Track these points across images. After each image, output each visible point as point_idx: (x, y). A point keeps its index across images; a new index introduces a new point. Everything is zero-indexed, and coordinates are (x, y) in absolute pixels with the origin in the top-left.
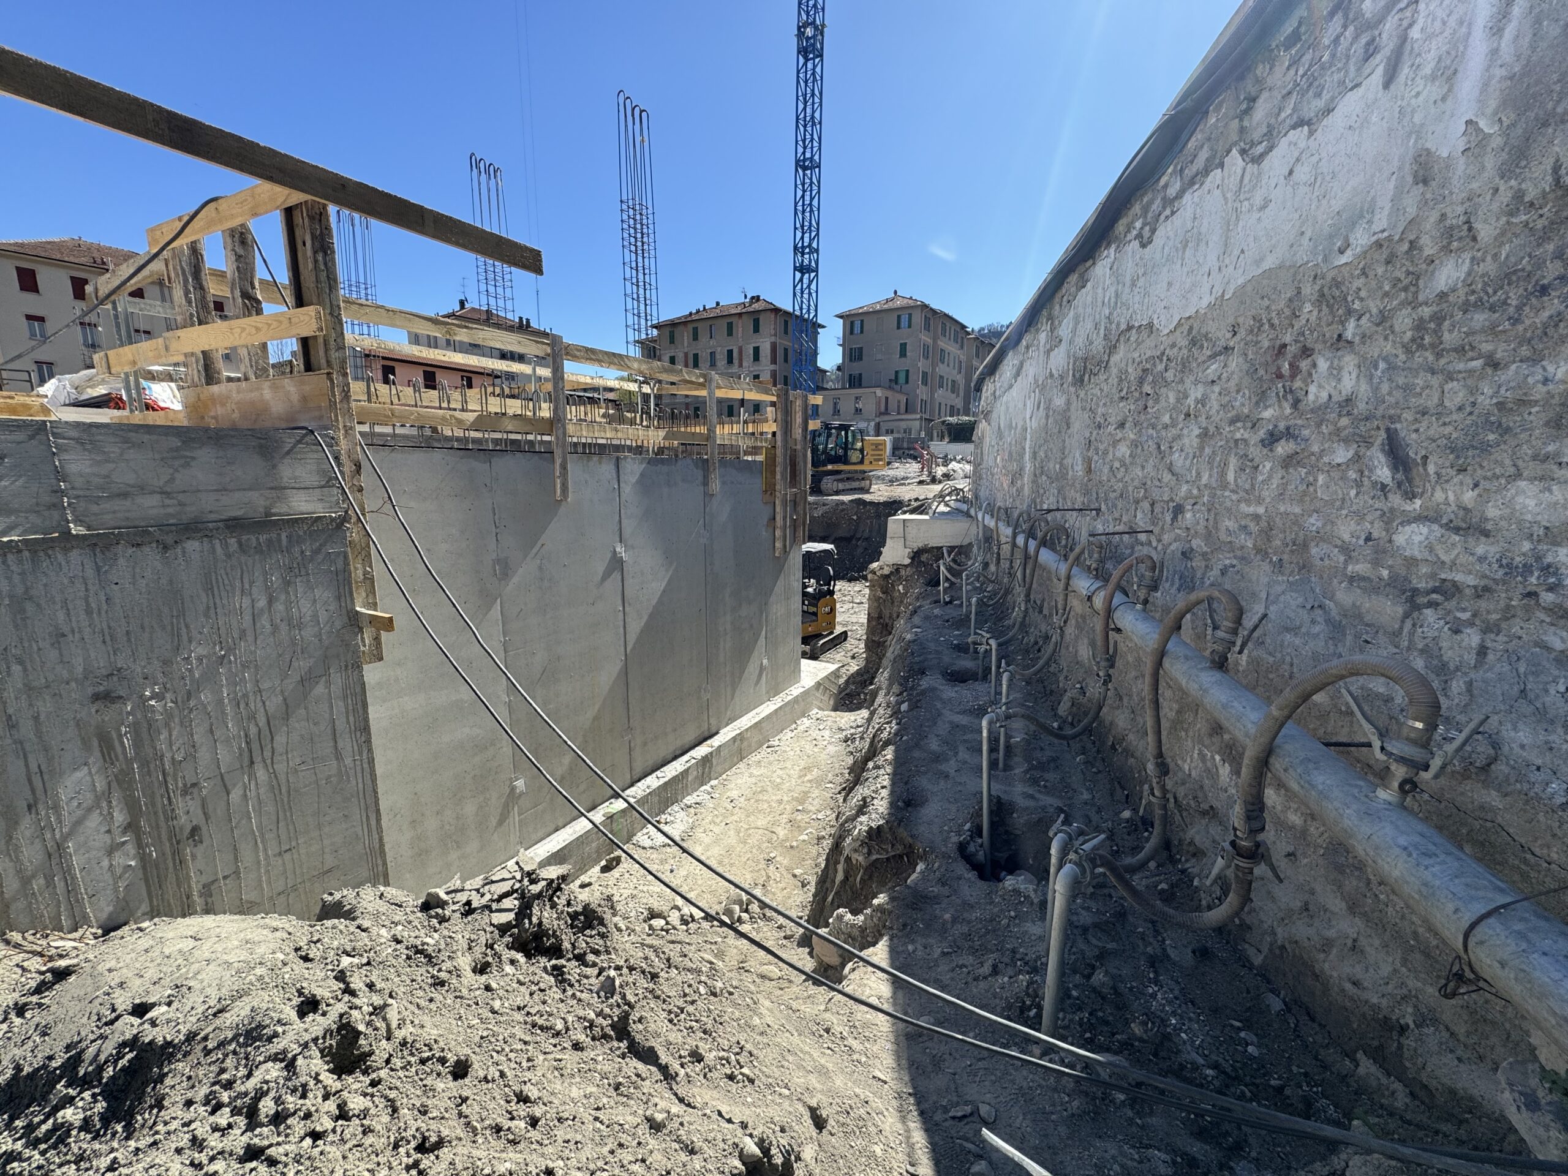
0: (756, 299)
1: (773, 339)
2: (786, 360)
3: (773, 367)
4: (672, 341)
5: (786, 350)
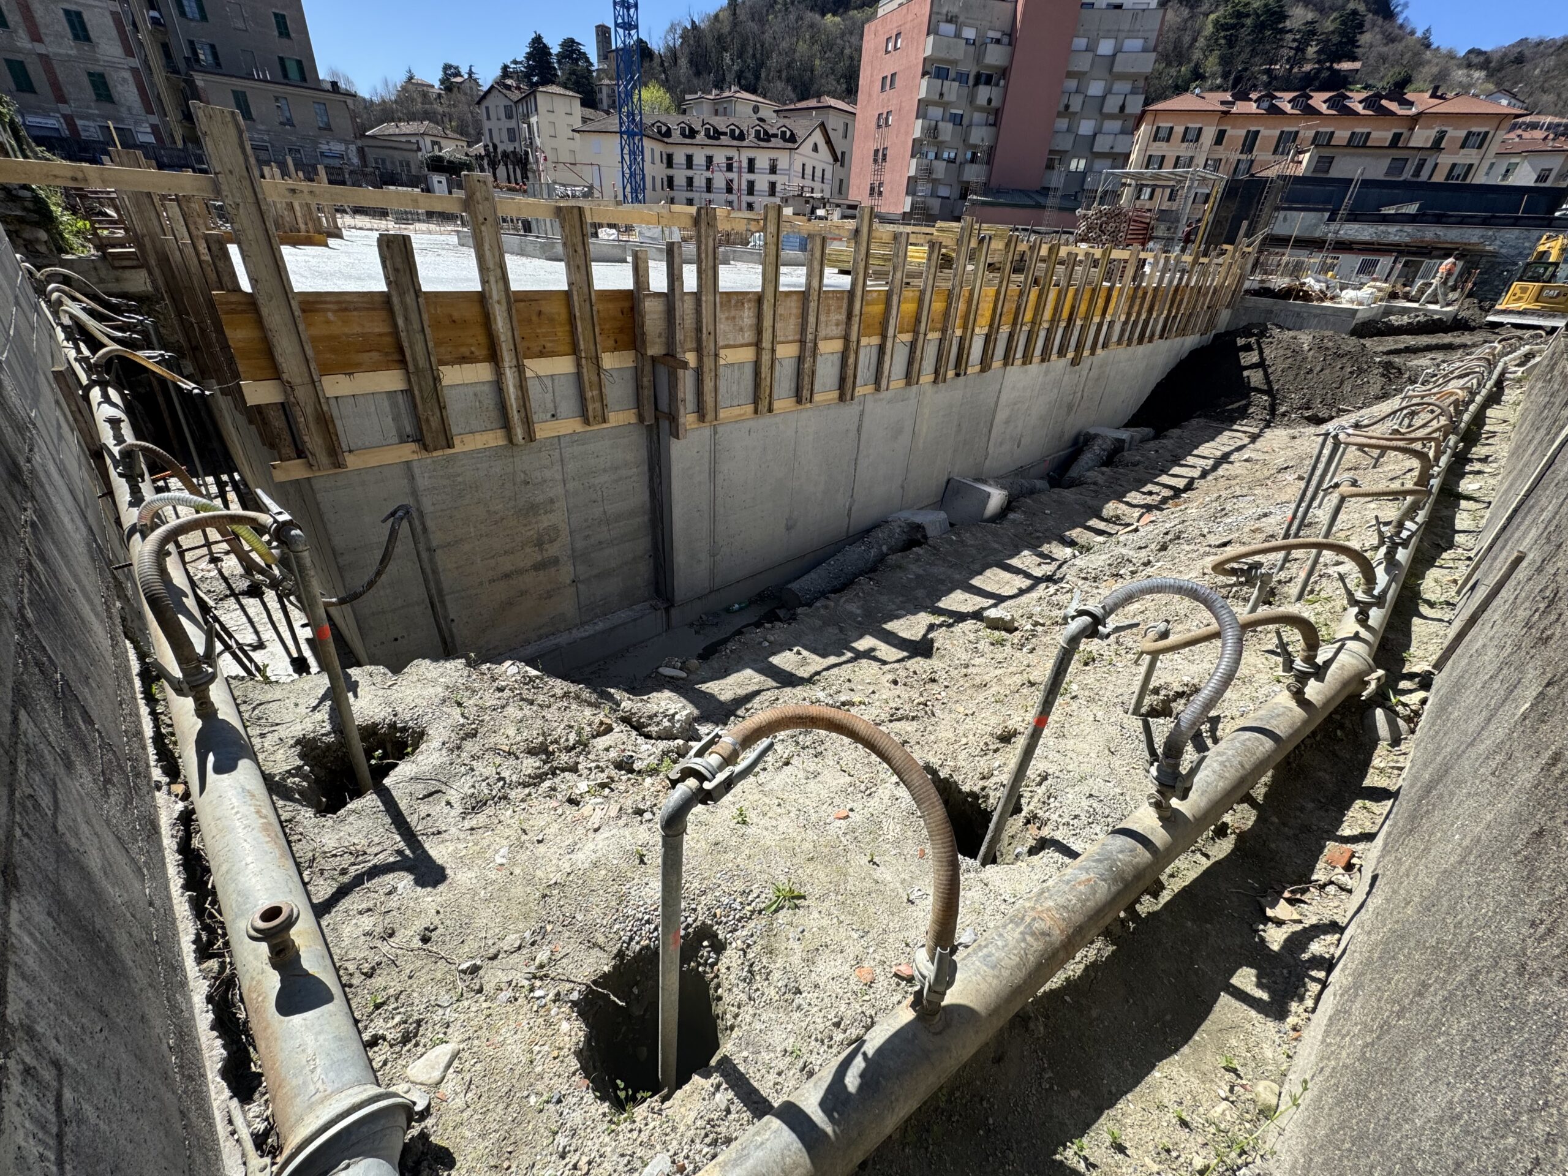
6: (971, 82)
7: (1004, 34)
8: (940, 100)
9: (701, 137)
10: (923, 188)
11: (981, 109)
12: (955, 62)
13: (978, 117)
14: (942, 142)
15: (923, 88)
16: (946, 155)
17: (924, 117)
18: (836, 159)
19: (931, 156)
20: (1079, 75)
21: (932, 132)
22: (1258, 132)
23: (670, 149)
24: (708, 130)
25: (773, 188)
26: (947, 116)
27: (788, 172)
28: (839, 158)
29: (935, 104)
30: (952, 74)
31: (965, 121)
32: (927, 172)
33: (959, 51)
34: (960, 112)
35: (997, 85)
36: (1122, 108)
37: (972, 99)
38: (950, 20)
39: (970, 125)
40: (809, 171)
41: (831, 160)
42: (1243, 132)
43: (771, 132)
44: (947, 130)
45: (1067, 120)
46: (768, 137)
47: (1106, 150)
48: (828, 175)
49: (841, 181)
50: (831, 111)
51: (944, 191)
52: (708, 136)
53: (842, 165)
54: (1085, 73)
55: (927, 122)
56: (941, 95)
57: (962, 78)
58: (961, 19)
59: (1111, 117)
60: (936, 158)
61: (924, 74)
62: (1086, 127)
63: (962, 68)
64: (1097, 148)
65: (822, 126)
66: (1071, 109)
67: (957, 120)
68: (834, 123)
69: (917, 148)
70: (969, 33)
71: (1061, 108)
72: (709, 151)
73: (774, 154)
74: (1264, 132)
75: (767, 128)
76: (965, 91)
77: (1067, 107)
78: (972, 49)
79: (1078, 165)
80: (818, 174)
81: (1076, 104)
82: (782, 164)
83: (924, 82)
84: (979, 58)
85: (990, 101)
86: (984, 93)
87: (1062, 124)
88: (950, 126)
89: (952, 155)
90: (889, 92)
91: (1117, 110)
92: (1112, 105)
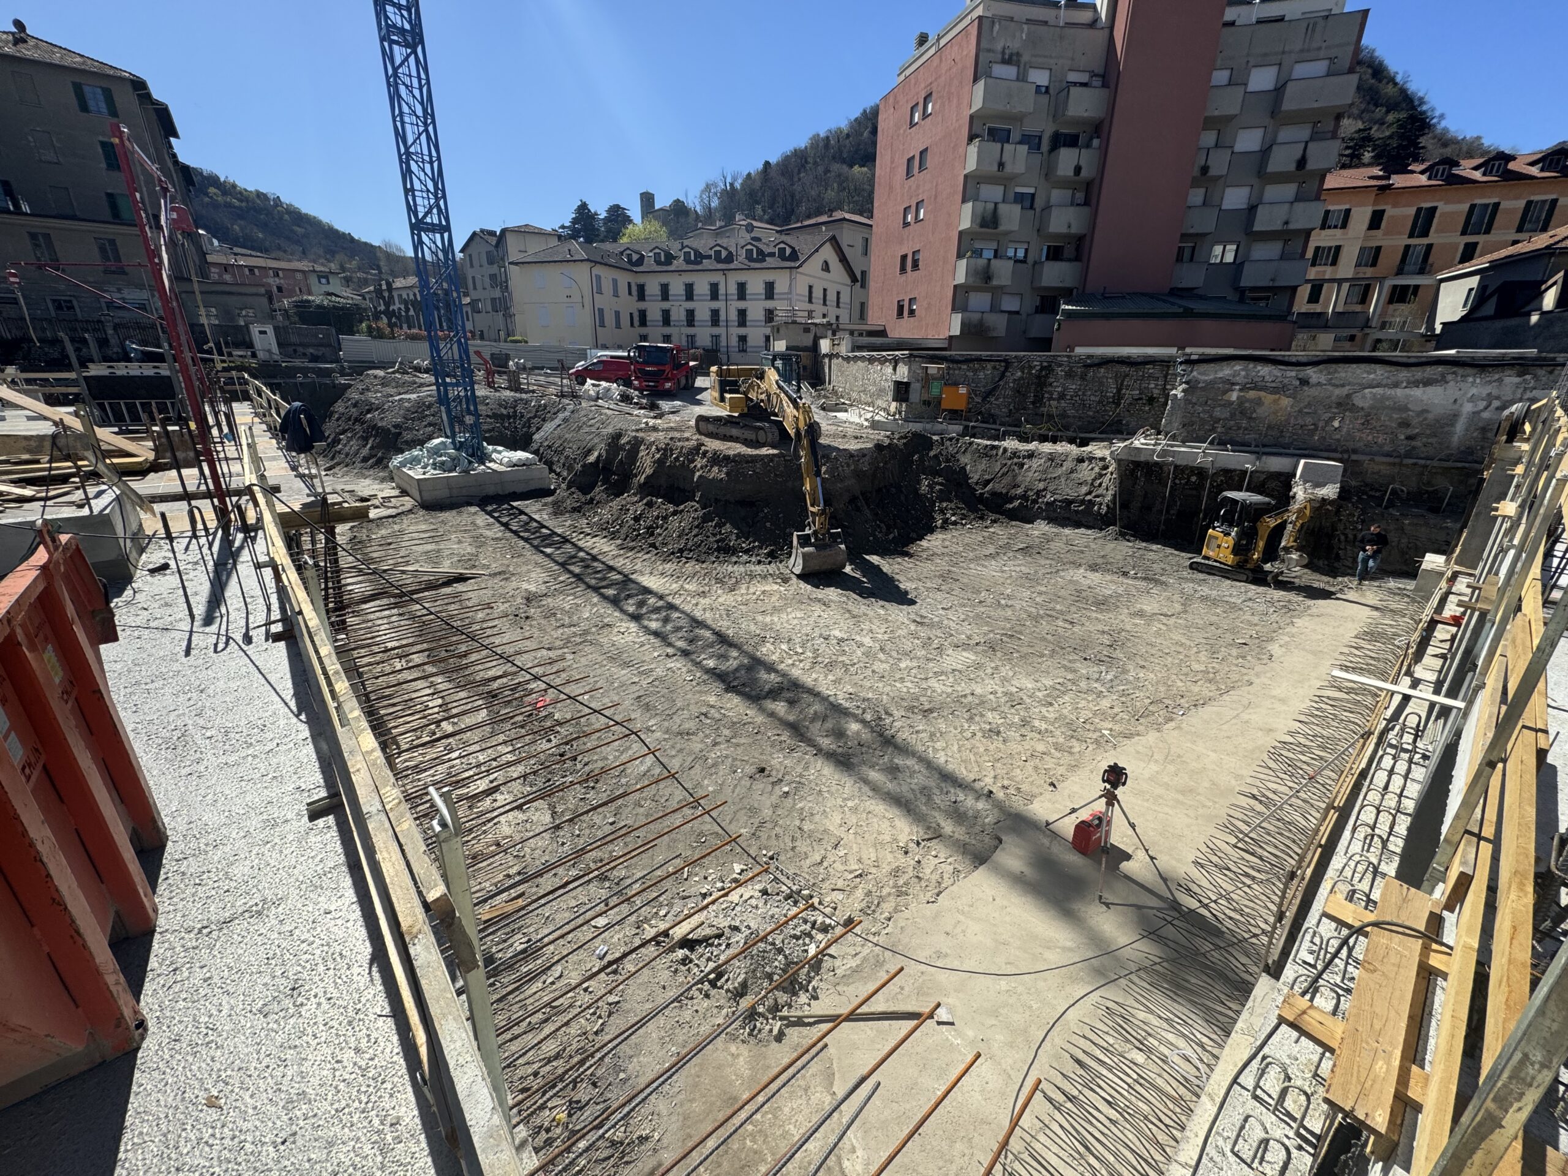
6: (1045, 146)
7: (1093, 74)
8: (1000, 175)
9: (679, 263)
10: (980, 301)
11: (1064, 184)
12: (1019, 118)
13: (1057, 195)
14: (1007, 233)
15: (971, 159)
16: (1010, 253)
17: (976, 199)
18: (854, 280)
19: (988, 254)
20: (1220, 124)
21: (989, 221)
22: (1435, 209)
23: (641, 279)
24: (687, 254)
25: (770, 315)
26: (1011, 196)
27: (788, 296)
28: (858, 279)
29: (991, 180)
30: (1015, 136)
31: (1039, 203)
32: (983, 277)
33: (1026, 103)
34: (1032, 190)
35: (1088, 146)
36: (1302, 163)
37: (1048, 171)
38: (1009, 59)
39: (1048, 207)
40: (818, 294)
41: (848, 281)
42: (1412, 211)
43: (767, 250)
44: (1012, 216)
45: (1202, 191)
46: (762, 256)
47: (1278, 226)
48: (845, 298)
49: (863, 305)
50: (845, 225)
51: (1010, 304)
52: (688, 261)
53: (863, 286)
54: (1230, 119)
55: (980, 206)
56: (1001, 165)
57: (1031, 141)
58: (1025, 58)
59: (1281, 178)
60: (995, 256)
61: (971, 139)
62: (1235, 198)
63: (1032, 127)
64: (1257, 227)
65: (834, 241)
66: (1212, 172)
67: (1027, 201)
68: (849, 238)
69: (966, 244)
70: (1040, 78)
71: (1196, 172)
72: (688, 278)
73: (770, 276)
74: (1443, 208)
75: (761, 246)
76: (1037, 159)
77: (1205, 170)
78: (1045, 99)
79: (1224, 253)
80: (832, 297)
81: (1219, 164)
82: (780, 288)
83: (973, 150)
84: (1057, 111)
85: (1078, 170)
86: (1067, 159)
87: (1196, 196)
88: (1017, 209)
89: (1021, 254)
90: (918, 177)
91: (1292, 167)
92: (1282, 160)
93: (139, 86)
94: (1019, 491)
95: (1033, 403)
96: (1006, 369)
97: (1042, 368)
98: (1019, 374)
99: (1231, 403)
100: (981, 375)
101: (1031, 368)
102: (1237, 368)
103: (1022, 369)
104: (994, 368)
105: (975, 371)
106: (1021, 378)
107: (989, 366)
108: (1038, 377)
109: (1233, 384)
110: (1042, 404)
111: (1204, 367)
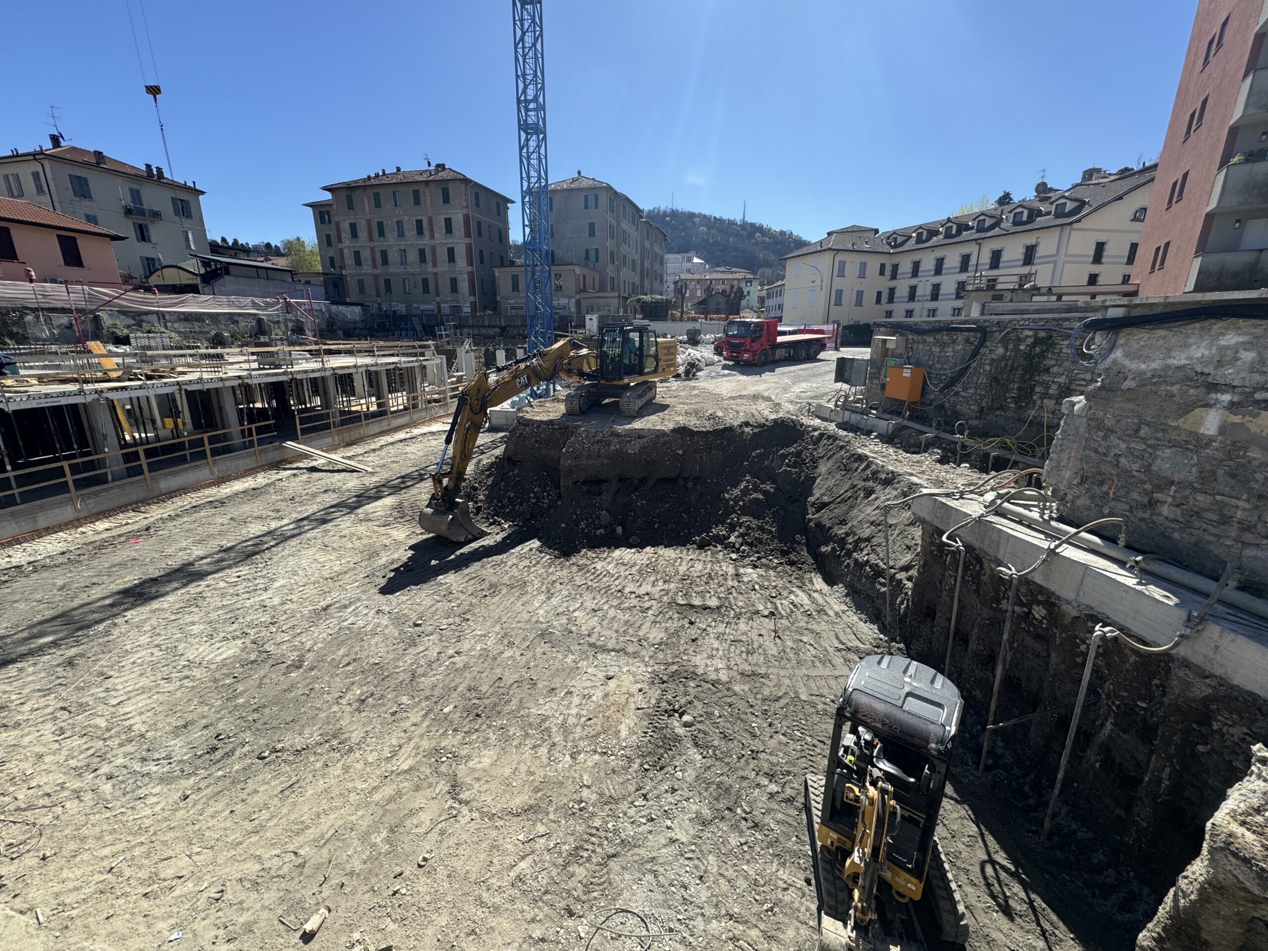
0: (441, 167)
1: (465, 211)
2: (480, 234)
3: (467, 240)
4: (351, 206)
5: (479, 223)
9: (937, 239)
23: (895, 260)
24: (949, 229)
43: (1045, 209)
46: (1036, 217)
52: (947, 235)
73: (1032, 239)
82: (1044, 250)
93: (609, 188)
94: (841, 531)
95: (1017, 400)
96: (982, 344)
97: (1037, 341)
98: (1000, 351)
99: (1201, 443)
100: (949, 352)
101: (1019, 340)
102: (1231, 339)
103: (1004, 341)
104: (967, 341)
105: (943, 345)
106: (1004, 357)
107: (961, 337)
108: (1029, 356)
109: (1214, 387)
110: (1030, 403)
111: (1140, 338)
